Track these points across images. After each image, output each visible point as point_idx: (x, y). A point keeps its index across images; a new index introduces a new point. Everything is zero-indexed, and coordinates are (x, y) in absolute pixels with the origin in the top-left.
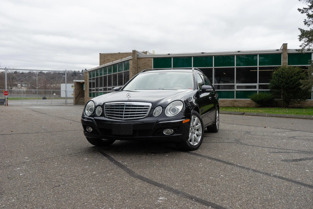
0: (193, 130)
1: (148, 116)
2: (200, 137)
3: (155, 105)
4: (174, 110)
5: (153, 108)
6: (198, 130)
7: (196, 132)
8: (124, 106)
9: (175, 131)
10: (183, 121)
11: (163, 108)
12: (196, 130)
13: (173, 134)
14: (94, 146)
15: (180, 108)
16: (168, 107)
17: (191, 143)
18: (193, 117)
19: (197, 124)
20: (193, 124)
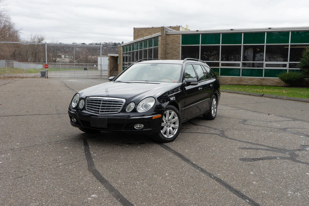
0: (169, 123)
1: (121, 112)
2: (177, 130)
3: (129, 101)
4: (146, 106)
5: (127, 104)
6: (174, 123)
7: (173, 125)
8: (101, 101)
9: (145, 126)
10: (152, 117)
11: (135, 104)
12: (172, 123)
13: (143, 129)
15: (152, 104)
16: (141, 104)
17: (166, 136)
18: (168, 111)
19: (174, 118)
20: (168, 118)
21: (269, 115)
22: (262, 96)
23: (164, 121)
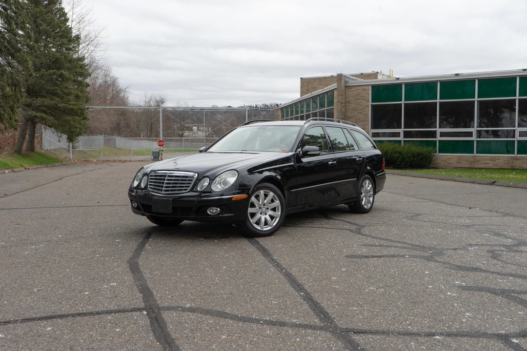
0: (264, 209)
1: (191, 190)
2: (278, 219)
3: (202, 176)
4: (225, 183)
5: (199, 180)
6: (274, 209)
7: (271, 213)
8: (165, 176)
9: (223, 210)
10: (232, 198)
11: (210, 180)
12: (270, 209)
13: (218, 214)
14: (155, 225)
15: (232, 180)
16: (217, 179)
17: (259, 228)
18: (262, 192)
19: (272, 201)
20: (263, 202)
21: (470, 208)
22: (493, 183)
23: (256, 205)
